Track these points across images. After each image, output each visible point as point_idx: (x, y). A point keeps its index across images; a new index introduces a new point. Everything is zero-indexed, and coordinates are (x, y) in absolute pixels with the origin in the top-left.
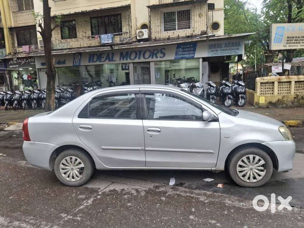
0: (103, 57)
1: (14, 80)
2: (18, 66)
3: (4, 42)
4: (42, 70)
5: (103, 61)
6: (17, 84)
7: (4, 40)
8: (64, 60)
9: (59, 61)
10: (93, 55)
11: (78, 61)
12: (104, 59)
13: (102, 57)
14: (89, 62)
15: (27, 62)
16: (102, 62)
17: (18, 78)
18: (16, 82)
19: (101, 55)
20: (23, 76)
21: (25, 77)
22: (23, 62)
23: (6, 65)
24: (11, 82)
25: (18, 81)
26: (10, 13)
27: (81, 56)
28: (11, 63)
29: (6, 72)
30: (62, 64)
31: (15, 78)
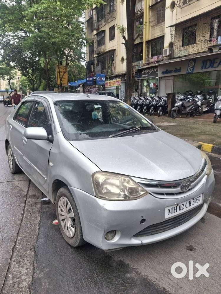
0: (217, 63)
1: (144, 87)
2: (147, 75)
3: (142, 55)
4: (162, 78)
5: (216, 67)
6: (146, 92)
7: (142, 53)
8: (180, 68)
9: (176, 69)
10: (207, 61)
11: (192, 68)
12: (217, 64)
13: (215, 62)
14: (202, 69)
15: (154, 71)
16: (214, 68)
17: (146, 87)
18: (145, 90)
19: (214, 59)
20: (150, 84)
21: (152, 85)
22: (151, 72)
23: (140, 75)
24: (142, 89)
25: (147, 89)
26: (149, 28)
27: (195, 63)
28: (143, 73)
29: (139, 81)
30: (177, 72)
31: (145, 85)
